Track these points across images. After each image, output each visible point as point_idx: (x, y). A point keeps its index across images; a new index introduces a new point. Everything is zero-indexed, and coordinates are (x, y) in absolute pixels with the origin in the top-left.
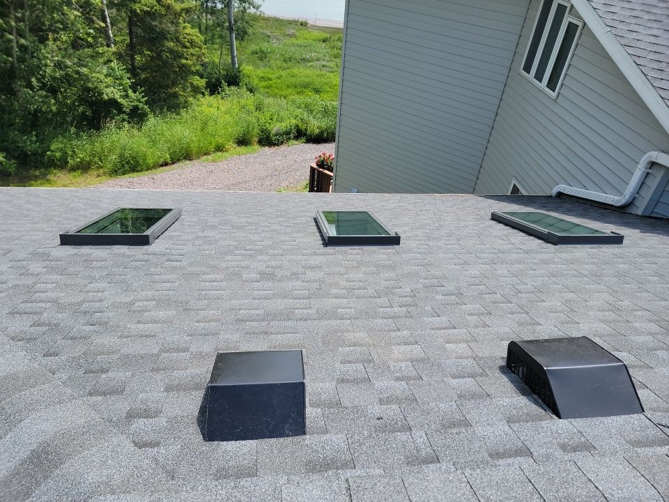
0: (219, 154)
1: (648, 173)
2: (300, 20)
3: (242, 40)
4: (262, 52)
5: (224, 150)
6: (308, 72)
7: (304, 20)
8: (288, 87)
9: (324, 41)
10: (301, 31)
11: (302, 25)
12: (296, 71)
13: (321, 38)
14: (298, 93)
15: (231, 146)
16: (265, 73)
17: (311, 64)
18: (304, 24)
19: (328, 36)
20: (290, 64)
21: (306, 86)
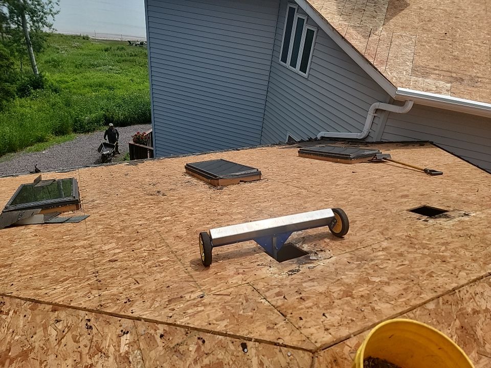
0: (41, 144)
1: (375, 116)
2: (82, 35)
3: (38, 52)
4: (54, 61)
5: (45, 140)
6: (99, 74)
7: (85, 35)
8: (85, 86)
9: (106, 50)
10: (84, 44)
11: (84, 38)
12: (88, 74)
13: (103, 48)
14: (95, 91)
15: (50, 136)
16: (61, 77)
17: (99, 68)
18: (86, 38)
19: (109, 46)
20: (81, 70)
21: (100, 85)
